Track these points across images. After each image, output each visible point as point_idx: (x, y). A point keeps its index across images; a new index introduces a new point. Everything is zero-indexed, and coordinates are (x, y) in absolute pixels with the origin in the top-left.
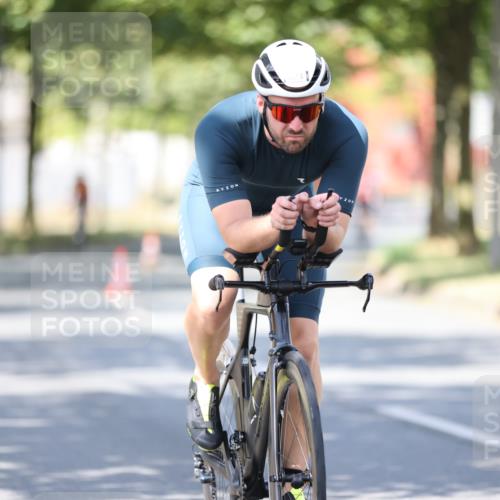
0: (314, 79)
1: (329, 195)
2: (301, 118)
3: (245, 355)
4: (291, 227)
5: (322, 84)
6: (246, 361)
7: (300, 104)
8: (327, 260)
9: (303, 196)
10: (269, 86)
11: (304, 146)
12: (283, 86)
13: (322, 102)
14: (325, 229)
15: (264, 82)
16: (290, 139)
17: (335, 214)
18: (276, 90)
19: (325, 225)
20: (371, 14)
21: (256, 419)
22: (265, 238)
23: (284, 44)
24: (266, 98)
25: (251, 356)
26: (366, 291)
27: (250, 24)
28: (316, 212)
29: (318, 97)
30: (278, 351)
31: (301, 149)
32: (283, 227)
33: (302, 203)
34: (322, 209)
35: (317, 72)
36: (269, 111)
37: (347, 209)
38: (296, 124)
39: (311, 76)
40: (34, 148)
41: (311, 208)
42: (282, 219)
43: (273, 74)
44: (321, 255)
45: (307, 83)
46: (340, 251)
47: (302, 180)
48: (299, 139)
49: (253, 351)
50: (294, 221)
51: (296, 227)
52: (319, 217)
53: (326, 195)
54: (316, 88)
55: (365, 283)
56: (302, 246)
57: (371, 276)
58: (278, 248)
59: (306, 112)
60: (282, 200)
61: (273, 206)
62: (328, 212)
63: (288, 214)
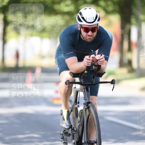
0: (96, 19)
2: (92, 31)
3: (76, 104)
4: (90, 65)
5: (98, 21)
6: (76, 106)
7: (91, 27)
8: (101, 75)
9: (93, 56)
10: (82, 22)
11: (93, 40)
12: (86, 22)
13: (98, 26)
14: (100, 66)
16: (88, 38)
17: (103, 61)
18: (84, 23)
19: (100, 64)
20: (102, 3)
21: (80, 124)
22: (82, 68)
23: (86, 9)
24: (81, 25)
26: (113, 85)
27: (67, 6)
28: (97, 60)
29: (97, 25)
30: (86, 103)
31: (92, 41)
32: (87, 65)
33: (93, 58)
34: (99, 59)
35: (96, 17)
36: (82, 29)
37: (107, 59)
38: (90, 33)
41: (96, 59)
42: (87, 63)
43: (83, 18)
44: (99, 74)
45: (93, 21)
46: (105, 72)
47: (92, 51)
48: (91, 38)
49: (79, 103)
50: (91, 63)
51: (91, 65)
52: (98, 62)
53: (100, 55)
54: (96, 22)
55: (113, 82)
56: (93, 71)
57: (114, 80)
58: (86, 72)
59: (93, 30)
60: (87, 57)
61: (84, 59)
62: (101, 60)
63: (89, 61)
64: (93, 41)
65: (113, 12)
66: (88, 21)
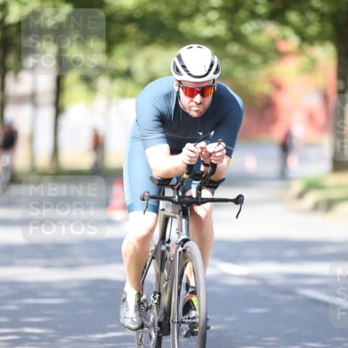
0: (210, 70)
1: (219, 144)
2: (201, 95)
3: (163, 244)
4: (194, 163)
5: (215, 73)
6: (163, 248)
7: (201, 86)
8: (215, 185)
9: (203, 144)
10: (182, 75)
12: (190, 75)
13: (215, 84)
15: (178, 72)
16: (194, 108)
17: (222, 156)
18: (185, 77)
19: (215, 162)
20: (293, 16)
22: (176, 169)
23: (191, 47)
24: (180, 82)
25: (167, 245)
26: (239, 205)
27: (209, 23)
28: (211, 155)
29: (212, 81)
31: (201, 115)
32: (188, 163)
34: (214, 152)
35: (212, 65)
36: (181, 90)
38: (198, 98)
39: (208, 68)
40: (59, 110)
41: (207, 152)
42: (189, 158)
43: (184, 67)
44: (212, 181)
47: (201, 134)
48: (200, 109)
49: (169, 242)
50: (196, 159)
52: (212, 158)
53: (217, 143)
54: (211, 76)
55: (239, 200)
56: (200, 175)
57: (242, 196)
58: (185, 176)
59: (203, 91)
60: (189, 146)
62: (218, 154)
64: (204, 115)
65: (320, 38)
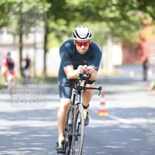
0: (87, 36)
2: (84, 45)
5: (89, 37)
7: (84, 42)
10: (76, 37)
13: (90, 41)
15: (75, 37)
16: (81, 51)
17: (93, 71)
18: (78, 39)
20: (149, 8)
24: (76, 40)
28: (89, 70)
29: (88, 40)
32: (80, 73)
34: (90, 69)
35: (88, 34)
36: (76, 44)
37: (97, 70)
38: (83, 47)
39: (86, 35)
40: (46, 51)
42: (80, 71)
43: (77, 35)
47: (85, 62)
51: (83, 73)
53: (91, 66)
54: (88, 38)
55: (100, 89)
58: (79, 78)
59: (85, 44)
60: (80, 66)
61: (78, 67)
62: (91, 70)
63: (81, 70)
66: (81, 37)
